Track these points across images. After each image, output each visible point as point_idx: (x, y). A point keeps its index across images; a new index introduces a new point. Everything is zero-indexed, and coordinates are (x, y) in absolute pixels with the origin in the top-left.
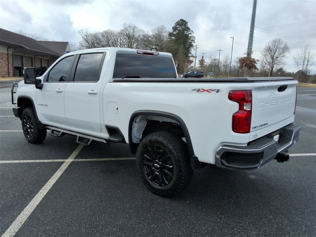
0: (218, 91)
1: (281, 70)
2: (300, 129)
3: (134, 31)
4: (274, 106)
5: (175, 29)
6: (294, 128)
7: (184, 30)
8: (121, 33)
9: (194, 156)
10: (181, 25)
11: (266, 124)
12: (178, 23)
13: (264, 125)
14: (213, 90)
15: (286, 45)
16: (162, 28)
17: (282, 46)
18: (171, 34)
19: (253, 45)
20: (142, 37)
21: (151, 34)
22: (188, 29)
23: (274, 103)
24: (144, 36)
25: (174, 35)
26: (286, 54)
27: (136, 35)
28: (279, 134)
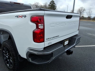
0: (25, 16)
1: (83, 16)
2: (81, 37)
3: (38, 4)
4: (63, 26)
5: (50, 3)
6: (77, 37)
7: (53, 4)
8: (34, 5)
9: (18, 54)
10: (52, 2)
11: (58, 36)
12: (51, 2)
13: (56, 37)
14: (23, 16)
15: (84, 9)
16: (46, 3)
17: (83, 9)
18: (49, 5)
19: (74, 9)
20: (40, 6)
21: (43, 5)
22: (54, 3)
23: (63, 25)
24: (41, 6)
25: (50, 5)
26: (84, 11)
27: (39, 6)
28: (69, 40)
